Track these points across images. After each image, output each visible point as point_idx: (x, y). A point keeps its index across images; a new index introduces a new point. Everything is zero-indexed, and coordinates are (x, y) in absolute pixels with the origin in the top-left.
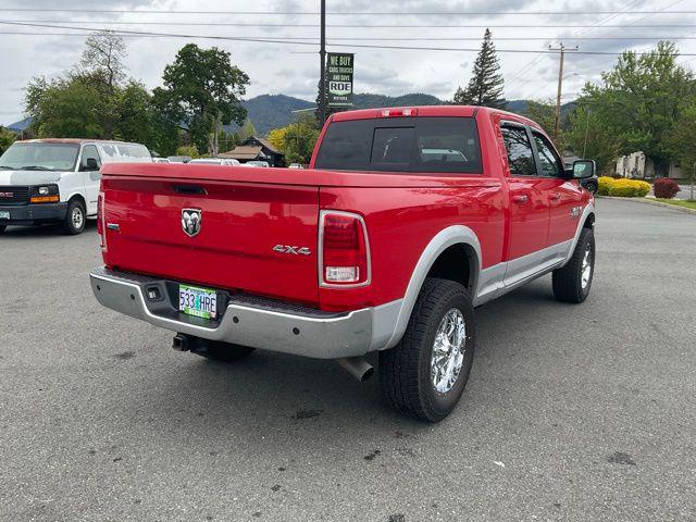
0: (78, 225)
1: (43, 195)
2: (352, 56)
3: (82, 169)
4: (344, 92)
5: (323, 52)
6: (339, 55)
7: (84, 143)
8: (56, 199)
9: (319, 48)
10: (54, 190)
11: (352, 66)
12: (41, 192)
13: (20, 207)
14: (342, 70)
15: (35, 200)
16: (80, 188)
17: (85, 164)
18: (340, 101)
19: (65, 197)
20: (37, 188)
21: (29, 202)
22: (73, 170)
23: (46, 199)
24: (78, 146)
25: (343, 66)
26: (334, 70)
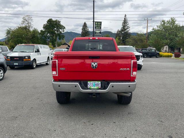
0: (35, 66)
1: (27, 59)
2: (101, 22)
3: (36, 52)
4: (99, 31)
5: (94, 21)
6: (98, 22)
7: (35, 45)
8: (30, 60)
9: (93, 20)
10: (29, 57)
11: (101, 25)
12: (26, 58)
13: (21, 62)
14: (99, 26)
15: (24, 60)
16: (35, 57)
17: (36, 50)
18: (98, 34)
19: (32, 59)
20: (25, 57)
21: (23, 61)
22: (33, 52)
23: (27, 60)
24: (34, 46)
25: (99, 25)
26: (96, 26)
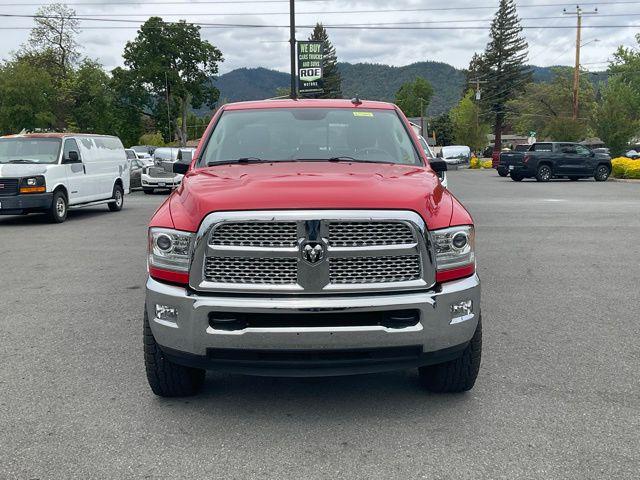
0: (61, 214)
1: (32, 186)
3: (64, 161)
4: (315, 77)
5: (293, 41)
6: (309, 42)
7: (65, 137)
8: (43, 189)
9: (289, 37)
10: (40, 181)
12: (30, 183)
13: (10, 197)
14: (313, 57)
15: (24, 190)
16: (65, 179)
17: (67, 157)
18: (311, 87)
19: (50, 187)
20: (26, 179)
21: (19, 193)
22: (56, 163)
23: (34, 190)
24: (60, 140)
25: (313, 53)
26: (305, 57)
